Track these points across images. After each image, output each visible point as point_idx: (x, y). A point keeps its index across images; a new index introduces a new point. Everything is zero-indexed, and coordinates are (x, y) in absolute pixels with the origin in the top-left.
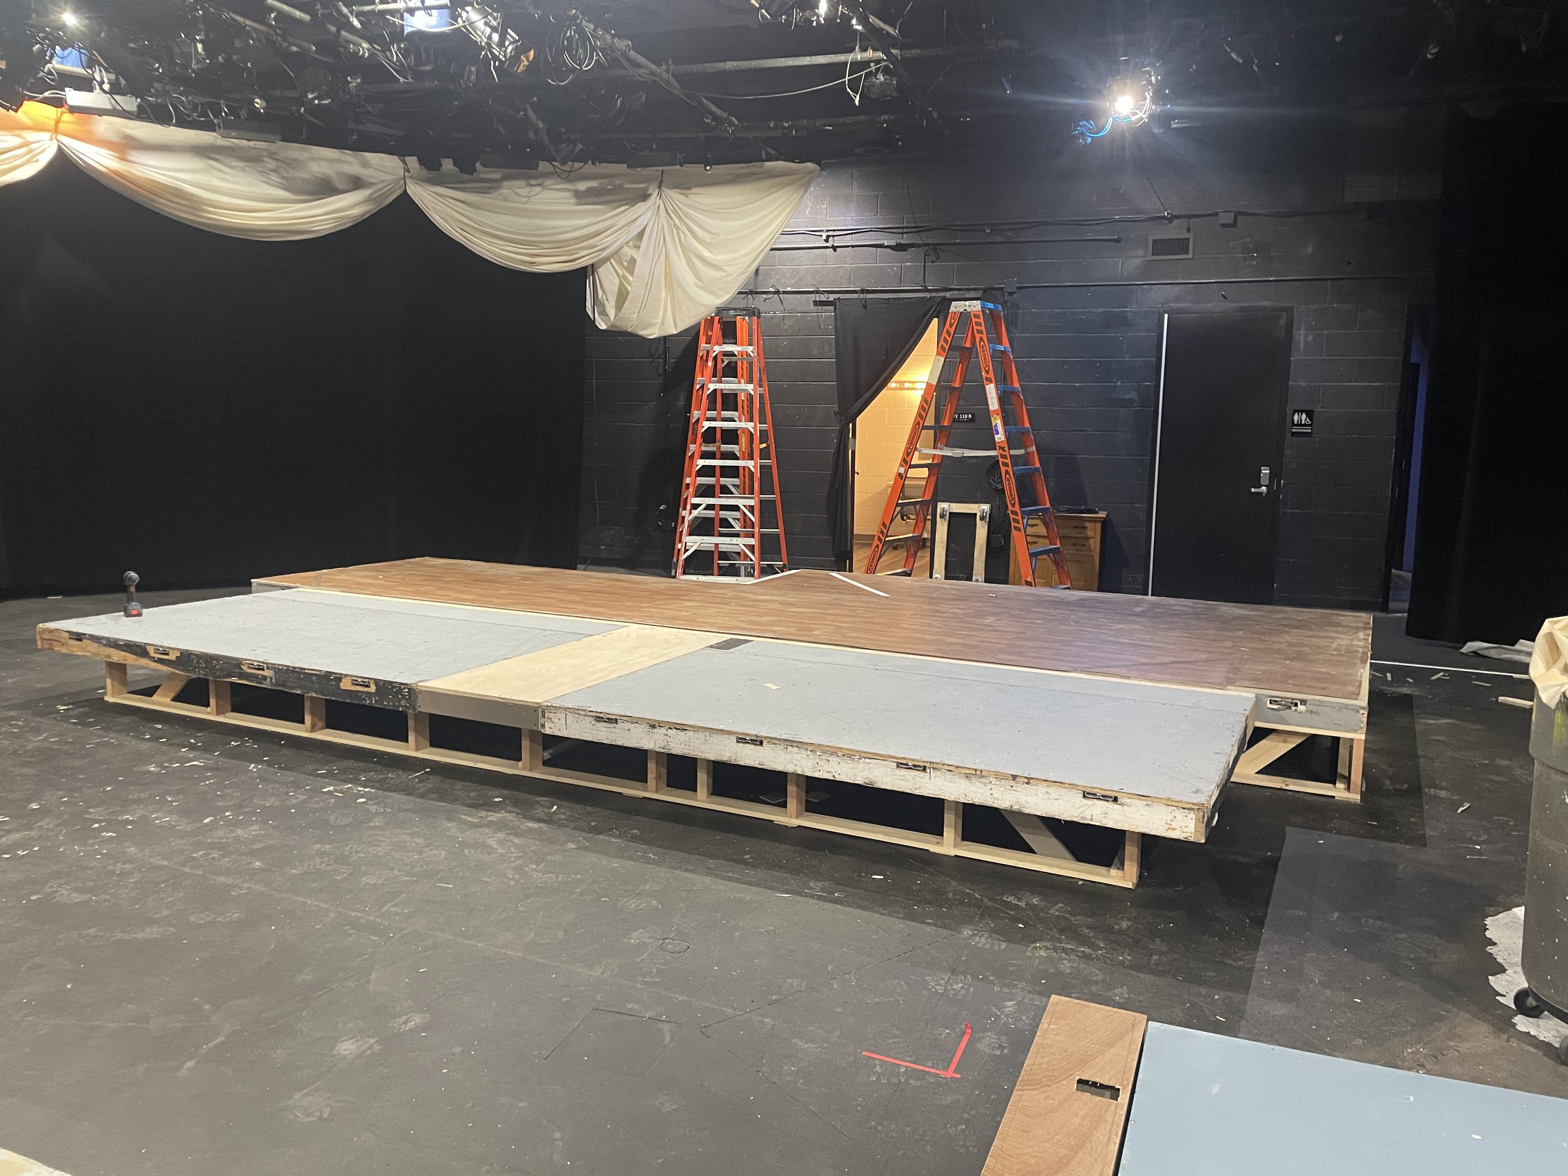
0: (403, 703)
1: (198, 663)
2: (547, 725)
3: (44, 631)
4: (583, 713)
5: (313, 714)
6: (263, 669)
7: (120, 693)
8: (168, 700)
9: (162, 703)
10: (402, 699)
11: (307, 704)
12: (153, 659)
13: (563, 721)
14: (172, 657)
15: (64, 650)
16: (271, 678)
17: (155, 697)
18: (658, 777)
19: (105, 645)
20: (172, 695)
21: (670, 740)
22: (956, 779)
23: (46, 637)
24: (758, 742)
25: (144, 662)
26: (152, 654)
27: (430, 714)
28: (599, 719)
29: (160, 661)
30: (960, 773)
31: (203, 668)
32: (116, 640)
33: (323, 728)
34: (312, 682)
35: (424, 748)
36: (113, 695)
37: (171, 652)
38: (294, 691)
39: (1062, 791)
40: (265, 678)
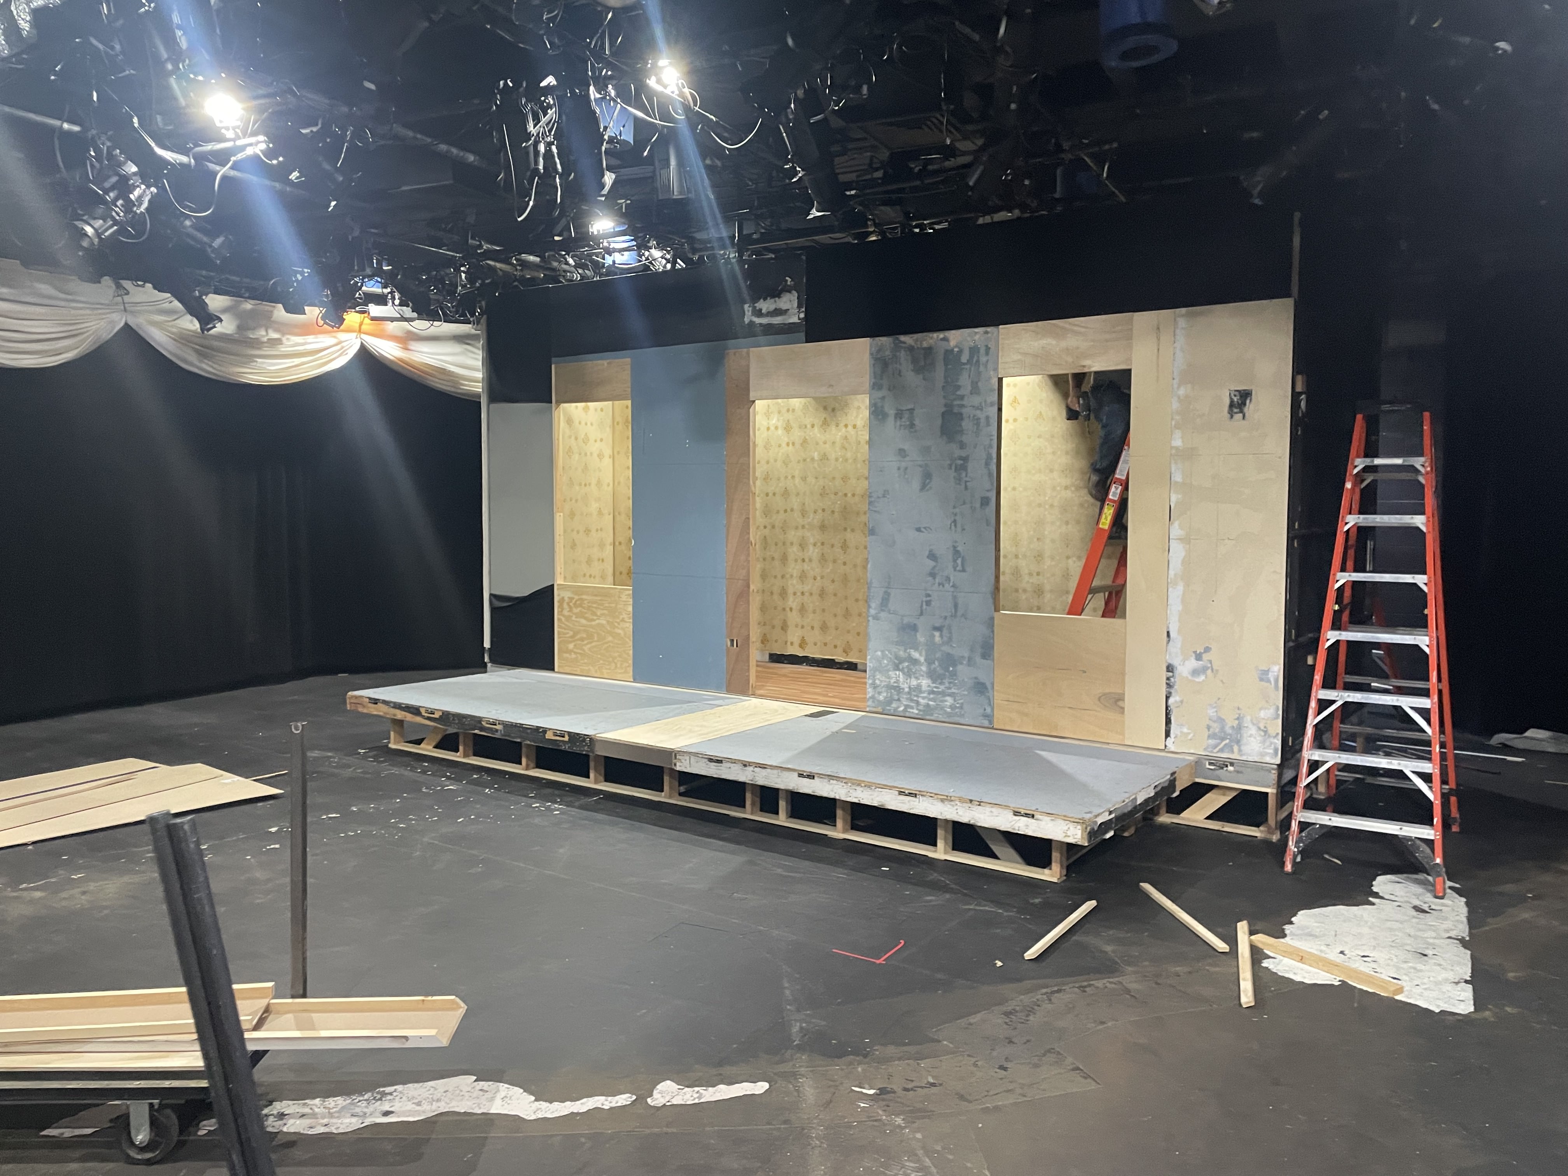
0: (586, 748)
1: (453, 720)
2: (678, 764)
3: (352, 697)
4: (700, 756)
5: (527, 757)
6: (495, 725)
7: (399, 742)
8: (431, 747)
9: (427, 749)
10: (585, 746)
11: (524, 750)
12: (423, 717)
13: (688, 761)
14: (436, 716)
15: (365, 711)
16: (501, 731)
17: (422, 745)
18: (753, 804)
19: (393, 707)
20: (434, 744)
21: (756, 775)
22: (935, 802)
23: (352, 701)
24: (811, 776)
25: (418, 719)
26: (424, 714)
27: (606, 757)
28: (711, 760)
29: (429, 719)
30: (938, 798)
31: (456, 724)
32: (400, 704)
33: (534, 768)
34: (527, 733)
35: (601, 782)
36: (395, 743)
37: (436, 712)
38: (515, 740)
39: (1000, 810)
40: (497, 731)
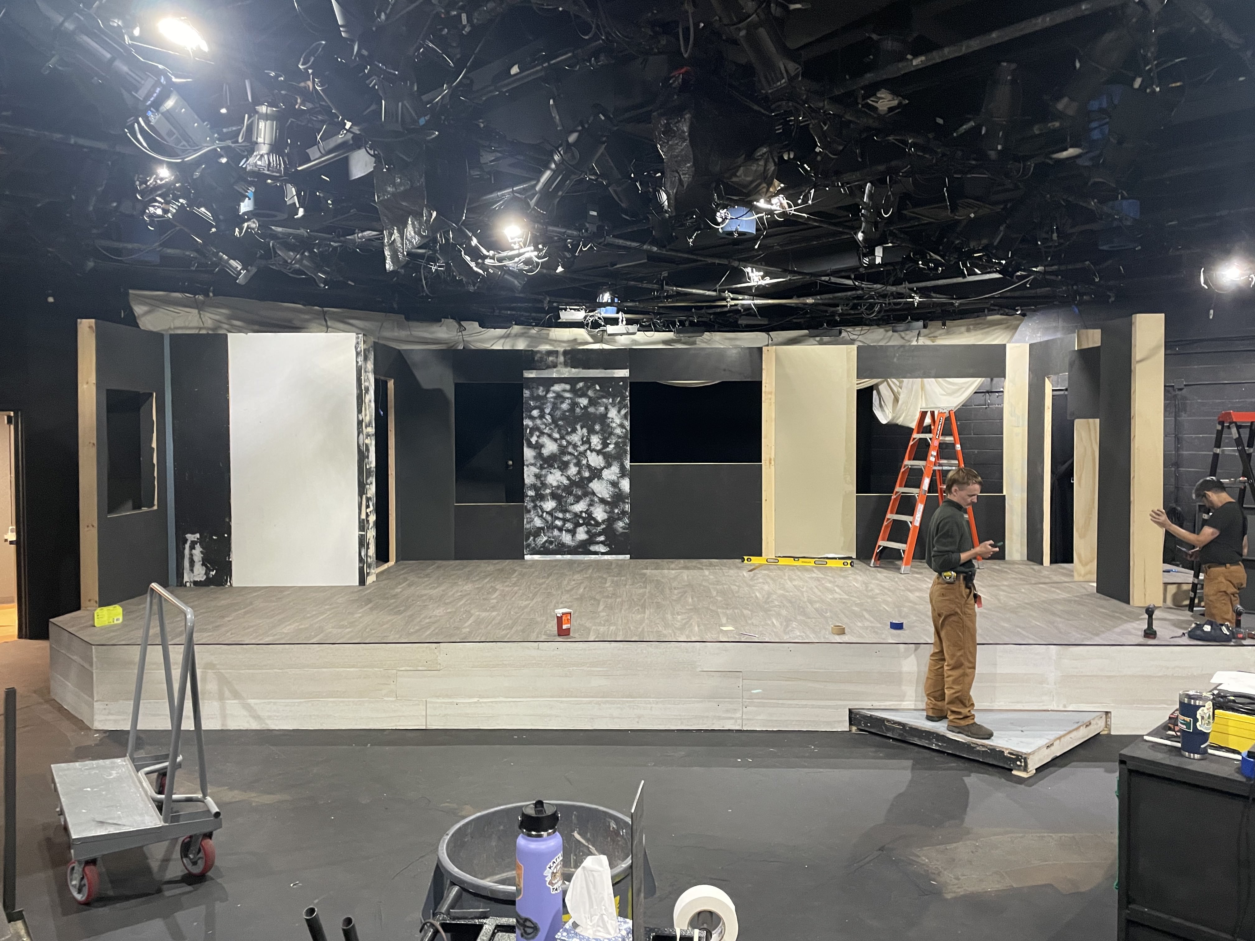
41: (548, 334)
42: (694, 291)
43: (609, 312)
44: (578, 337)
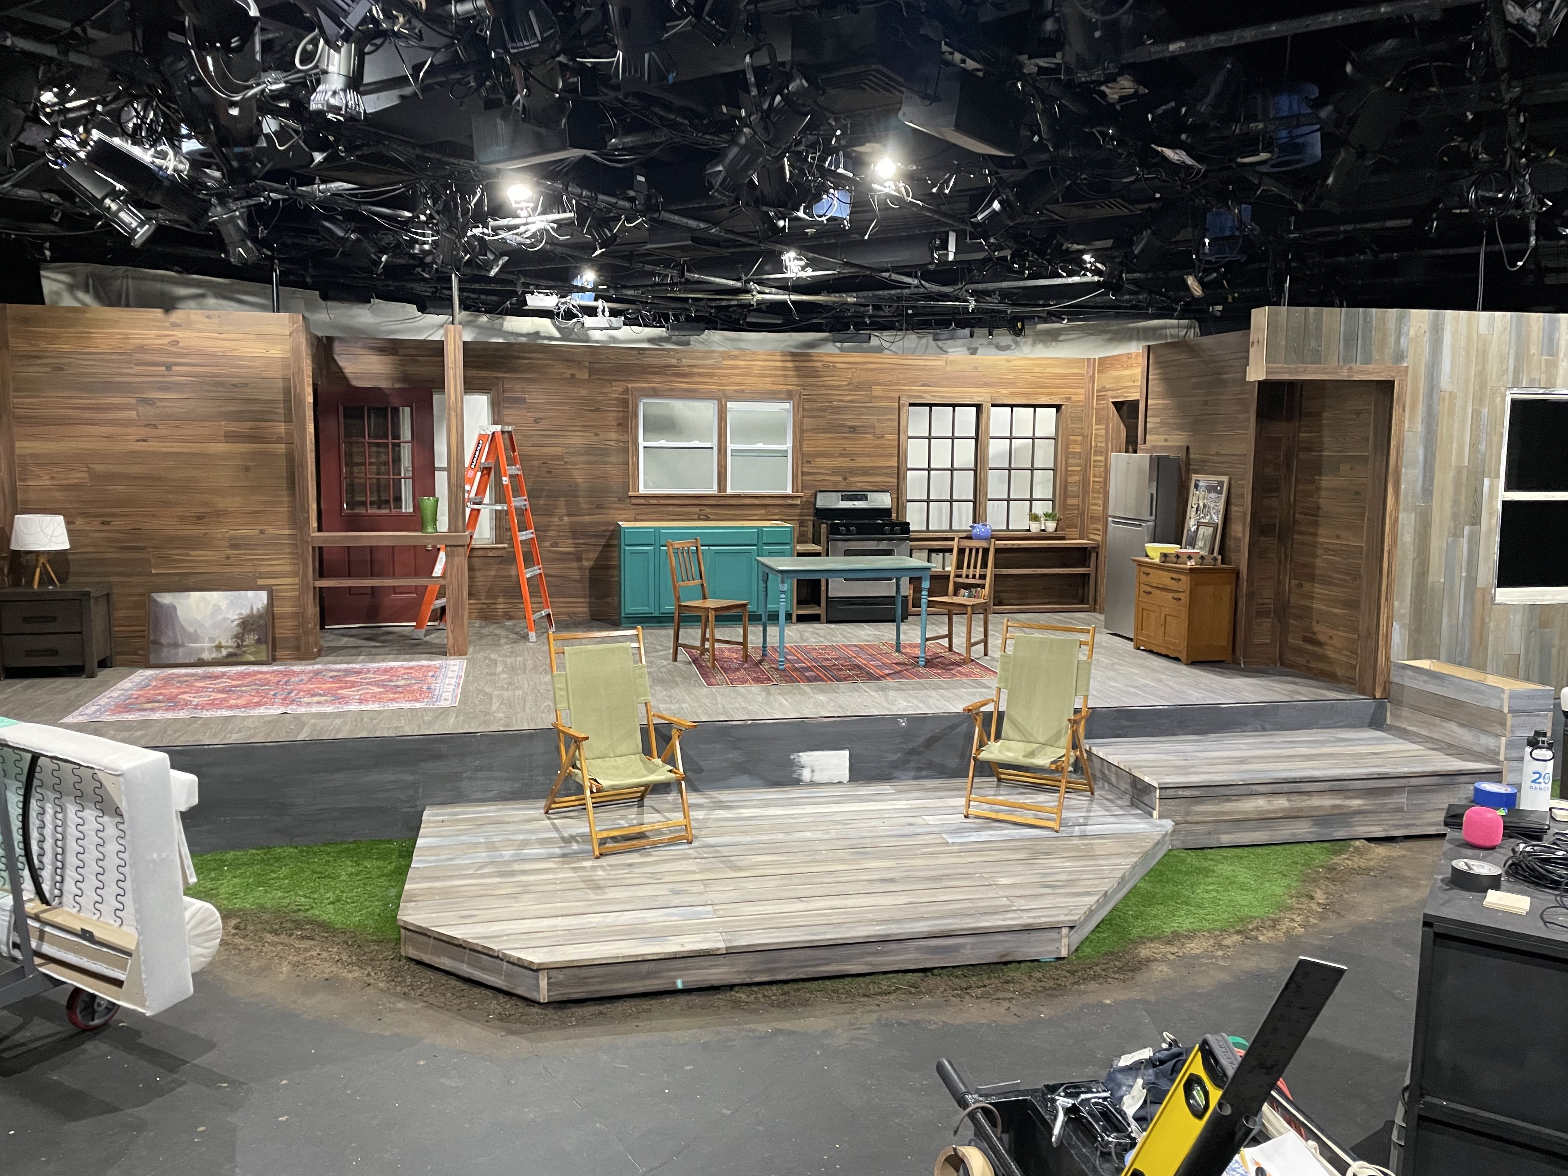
41: (502, 325)
42: (718, 280)
43: (587, 300)
44: (541, 329)
